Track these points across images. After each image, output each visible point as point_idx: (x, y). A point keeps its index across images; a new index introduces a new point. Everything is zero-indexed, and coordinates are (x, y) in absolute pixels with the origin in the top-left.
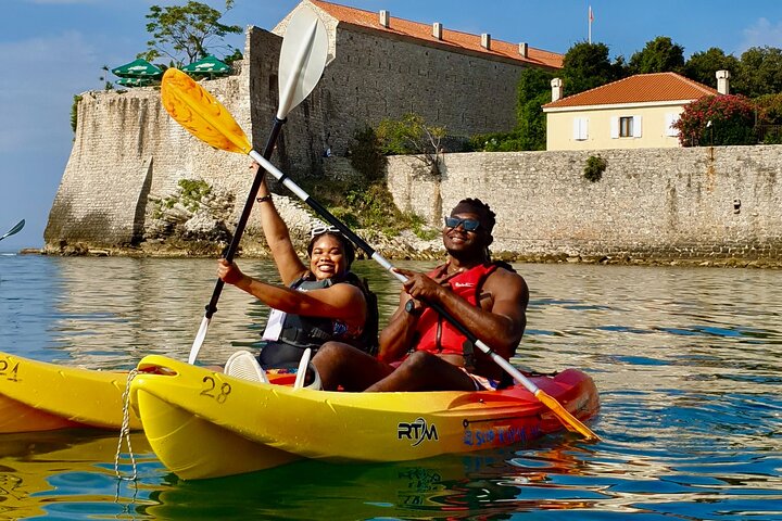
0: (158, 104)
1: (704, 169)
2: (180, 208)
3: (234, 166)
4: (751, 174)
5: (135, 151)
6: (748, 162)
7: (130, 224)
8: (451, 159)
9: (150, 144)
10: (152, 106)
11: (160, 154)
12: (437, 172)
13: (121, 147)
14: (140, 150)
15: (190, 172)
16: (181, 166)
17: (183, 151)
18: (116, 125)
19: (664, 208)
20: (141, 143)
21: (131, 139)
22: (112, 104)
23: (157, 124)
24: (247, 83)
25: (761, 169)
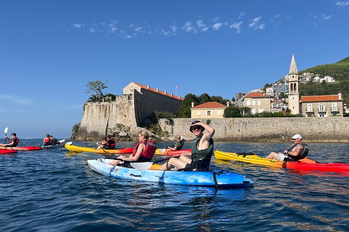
0: (110, 106)
1: (232, 123)
2: (117, 131)
3: (130, 121)
4: (242, 124)
5: (104, 117)
6: (242, 121)
7: (104, 134)
8: (175, 120)
9: (107, 115)
10: (108, 106)
11: (110, 118)
12: (172, 123)
13: (100, 116)
14: (105, 117)
15: (119, 122)
16: (116, 120)
17: (116, 117)
18: (98, 111)
19: (223, 131)
20: (105, 115)
21: (102, 114)
22: (97, 106)
23: (109, 111)
24: (134, 102)
25: (244, 123)
